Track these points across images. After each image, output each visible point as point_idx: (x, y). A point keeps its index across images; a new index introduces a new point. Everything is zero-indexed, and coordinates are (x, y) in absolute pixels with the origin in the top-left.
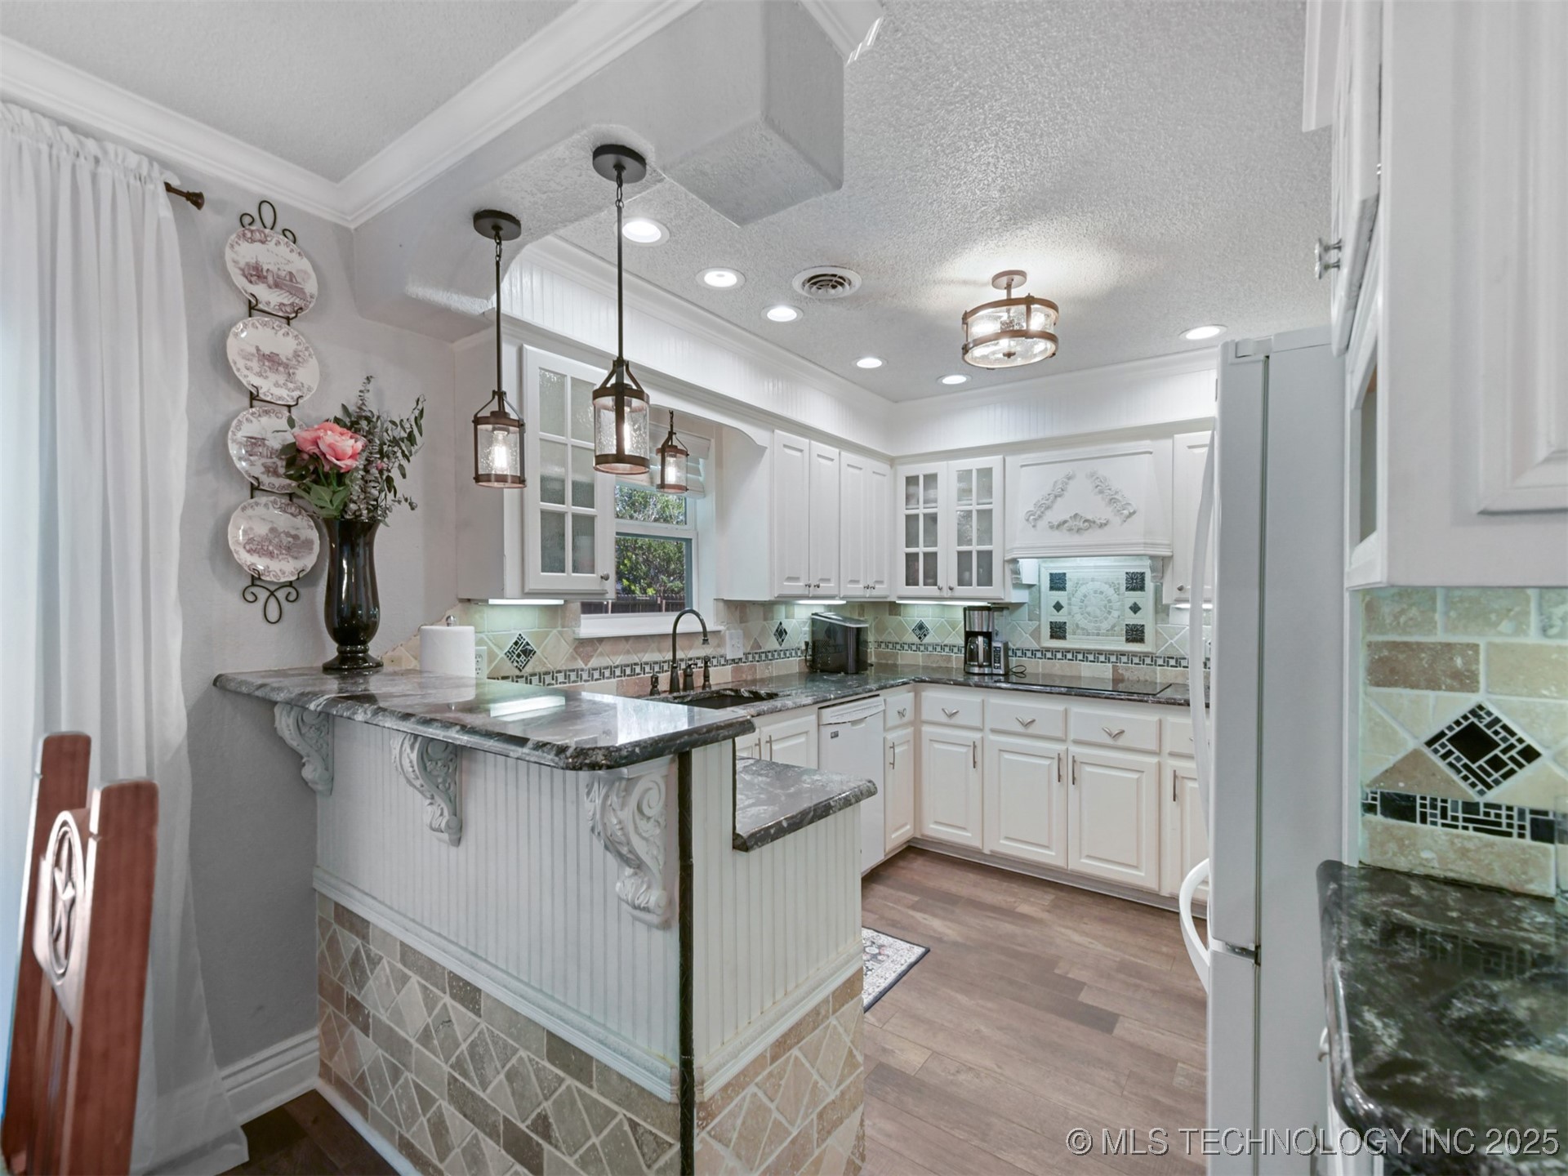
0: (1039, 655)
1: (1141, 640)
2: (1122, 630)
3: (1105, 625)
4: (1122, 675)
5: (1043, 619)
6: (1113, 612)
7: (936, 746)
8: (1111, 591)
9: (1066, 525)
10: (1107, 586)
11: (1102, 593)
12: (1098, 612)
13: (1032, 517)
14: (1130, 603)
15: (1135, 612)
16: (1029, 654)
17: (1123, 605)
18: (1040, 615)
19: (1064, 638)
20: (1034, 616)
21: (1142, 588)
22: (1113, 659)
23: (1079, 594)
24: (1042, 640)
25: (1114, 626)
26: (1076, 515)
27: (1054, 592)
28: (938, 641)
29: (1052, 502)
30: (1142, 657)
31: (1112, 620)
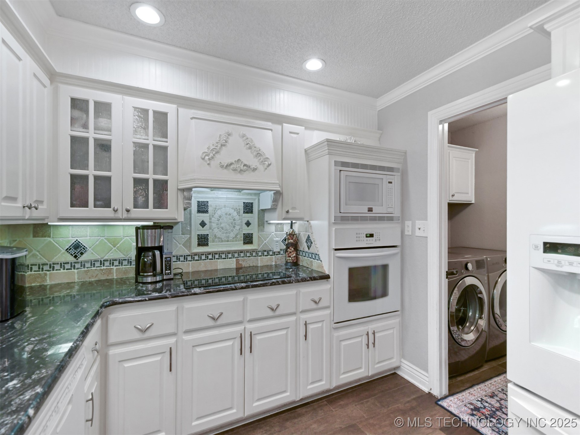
0: (189, 258)
1: (250, 242)
2: (241, 237)
3: (232, 235)
4: (241, 264)
5: (193, 233)
6: (236, 226)
7: (127, 365)
8: (235, 214)
9: (232, 167)
10: (233, 210)
11: (230, 214)
12: (228, 226)
13: (207, 157)
14: (245, 221)
15: (248, 226)
16: (182, 259)
17: (242, 222)
18: (190, 231)
19: (207, 245)
20: (186, 231)
21: (252, 212)
22: (236, 255)
23: (216, 216)
24: (192, 248)
25: (236, 235)
26: (239, 160)
27: (200, 214)
28: (97, 257)
29: (220, 149)
30: (251, 252)
31: (235, 232)
